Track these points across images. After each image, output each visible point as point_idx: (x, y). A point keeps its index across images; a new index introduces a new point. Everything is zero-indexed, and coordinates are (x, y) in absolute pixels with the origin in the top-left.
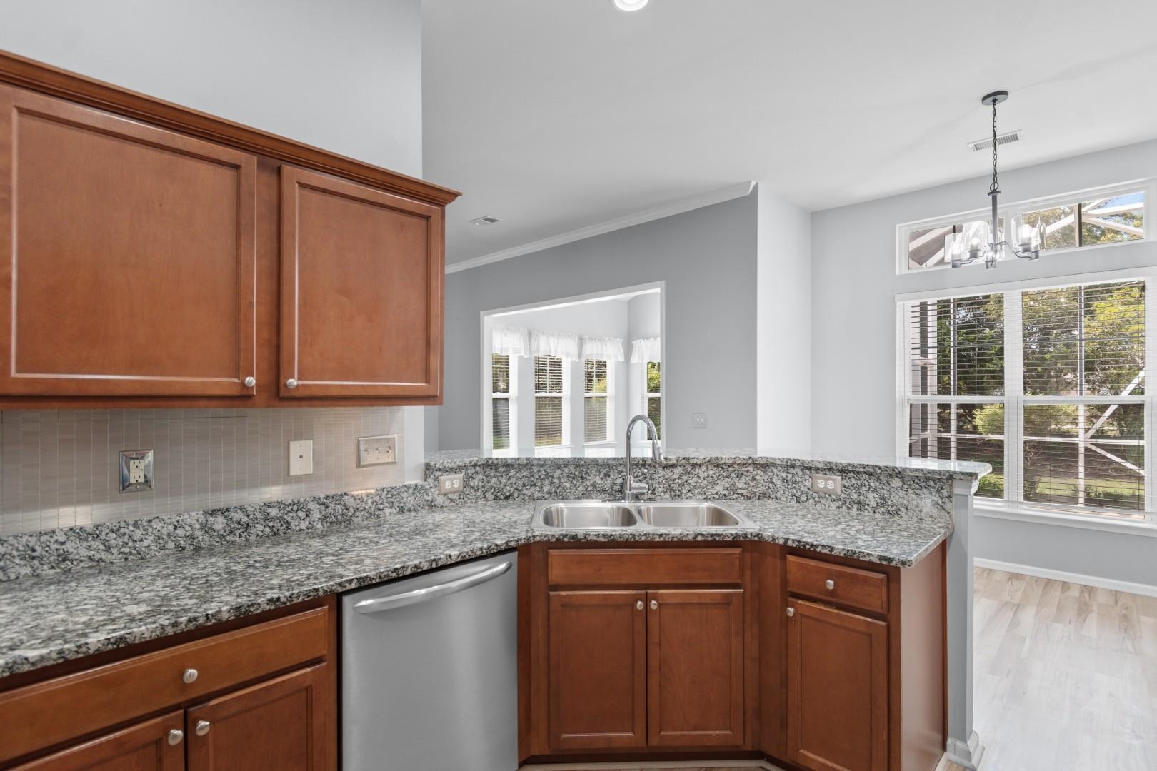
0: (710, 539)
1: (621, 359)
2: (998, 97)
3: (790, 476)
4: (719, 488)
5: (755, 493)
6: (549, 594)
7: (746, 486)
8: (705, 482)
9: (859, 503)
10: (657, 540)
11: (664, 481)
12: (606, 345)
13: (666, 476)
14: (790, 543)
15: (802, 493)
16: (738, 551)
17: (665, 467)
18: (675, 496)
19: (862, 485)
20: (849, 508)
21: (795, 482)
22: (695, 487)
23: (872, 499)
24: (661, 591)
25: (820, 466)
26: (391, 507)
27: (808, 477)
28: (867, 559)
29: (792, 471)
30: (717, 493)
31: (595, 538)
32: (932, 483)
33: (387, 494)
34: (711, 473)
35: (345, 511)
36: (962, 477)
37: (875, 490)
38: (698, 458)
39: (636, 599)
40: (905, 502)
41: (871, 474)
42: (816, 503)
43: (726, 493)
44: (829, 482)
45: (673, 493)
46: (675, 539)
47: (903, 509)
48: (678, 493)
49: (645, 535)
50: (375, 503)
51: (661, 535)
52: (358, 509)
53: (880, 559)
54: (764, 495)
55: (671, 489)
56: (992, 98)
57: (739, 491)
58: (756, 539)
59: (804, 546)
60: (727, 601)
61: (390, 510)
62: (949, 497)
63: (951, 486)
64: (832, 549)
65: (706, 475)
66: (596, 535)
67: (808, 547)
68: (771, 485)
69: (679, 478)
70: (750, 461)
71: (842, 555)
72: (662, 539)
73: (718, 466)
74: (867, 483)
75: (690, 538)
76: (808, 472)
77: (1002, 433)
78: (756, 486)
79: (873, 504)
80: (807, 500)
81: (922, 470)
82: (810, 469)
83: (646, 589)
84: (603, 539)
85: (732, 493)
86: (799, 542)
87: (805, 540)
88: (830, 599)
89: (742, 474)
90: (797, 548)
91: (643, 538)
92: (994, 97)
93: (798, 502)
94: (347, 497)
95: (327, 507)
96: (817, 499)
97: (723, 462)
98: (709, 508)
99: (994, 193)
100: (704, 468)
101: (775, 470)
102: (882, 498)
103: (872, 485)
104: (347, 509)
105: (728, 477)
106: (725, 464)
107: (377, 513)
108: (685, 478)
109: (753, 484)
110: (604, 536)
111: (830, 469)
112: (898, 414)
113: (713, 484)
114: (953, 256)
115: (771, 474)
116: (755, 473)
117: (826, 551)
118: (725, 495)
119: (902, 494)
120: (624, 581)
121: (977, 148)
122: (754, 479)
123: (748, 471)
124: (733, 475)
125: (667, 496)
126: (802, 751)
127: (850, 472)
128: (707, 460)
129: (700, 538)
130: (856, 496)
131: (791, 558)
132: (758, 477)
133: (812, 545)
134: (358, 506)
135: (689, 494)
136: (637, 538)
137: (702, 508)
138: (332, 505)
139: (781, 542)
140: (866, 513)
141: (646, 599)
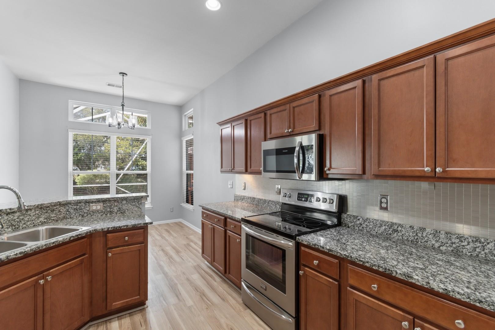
0: (76, 237)
3: (78, 207)
4: (42, 219)
5: (60, 218)
7: (56, 215)
8: (34, 217)
9: (111, 212)
10: (52, 245)
11: (7, 222)
13: (9, 219)
14: (110, 229)
15: (85, 213)
16: (85, 239)
17: (8, 214)
18: (15, 228)
19: (112, 205)
20: (106, 215)
21: (81, 209)
22: (28, 221)
23: (115, 209)
24: (51, 271)
25: (94, 201)
27: (87, 206)
28: (140, 226)
29: (80, 204)
30: (40, 222)
31: (14, 256)
32: (136, 200)
34: (37, 212)
36: (145, 197)
37: (117, 206)
38: (31, 206)
39: (37, 281)
40: (127, 208)
41: (115, 201)
42: (92, 215)
43: (46, 220)
44: (98, 206)
45: (14, 227)
46: (61, 242)
47: (126, 211)
48: (17, 226)
49: (45, 245)
51: (54, 243)
54: (64, 218)
55: (12, 225)
56: (122, 74)
57: (52, 218)
58: (94, 232)
59: (116, 228)
60: (82, 262)
62: (141, 204)
63: (141, 200)
64: (127, 226)
65: (34, 214)
66: (15, 255)
67: (118, 228)
68: (68, 213)
69: (18, 218)
70: (59, 203)
71: (131, 227)
72: (54, 245)
73: (41, 208)
74: (113, 204)
75: (68, 240)
76: (88, 204)
78: (60, 214)
79: (116, 211)
80: (87, 215)
81: (133, 197)
82: (89, 202)
83: (42, 274)
84: (20, 256)
85: (48, 220)
86: (114, 227)
87: (116, 226)
88: (125, 244)
89: (54, 210)
90: (114, 230)
91: (44, 247)
92: (123, 74)
93: (83, 216)
96: (92, 214)
97: (45, 206)
99: (123, 105)
100: (33, 211)
101: (70, 206)
102: (119, 208)
103: (116, 204)
105: (46, 213)
106: (45, 207)
108: (21, 217)
109: (59, 214)
110: (20, 253)
111: (98, 201)
112: (69, 179)
113: (38, 218)
114: (109, 123)
115: (68, 208)
116: (60, 208)
117: (126, 227)
118: (45, 222)
119: (126, 205)
120: (31, 274)
121: (109, 85)
122: (59, 211)
123: (56, 208)
124: (49, 211)
125: (10, 229)
126: (114, 304)
127: (107, 201)
128: (36, 206)
129: (72, 239)
130: (109, 209)
131: (109, 235)
132: (61, 210)
133: (120, 227)
135: (24, 226)
136: (41, 248)
139: (106, 230)
140: (113, 215)
141: (43, 278)
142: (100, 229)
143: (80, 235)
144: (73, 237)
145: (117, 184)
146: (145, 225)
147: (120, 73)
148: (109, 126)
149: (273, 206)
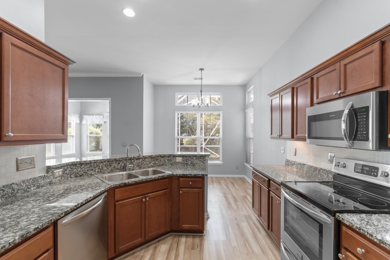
0: (162, 177)
1: (78, 122)
2: (202, 70)
3: (170, 159)
4: (152, 164)
5: (160, 164)
6: (115, 204)
7: (158, 163)
8: (148, 163)
9: (187, 164)
10: (149, 180)
11: (137, 164)
12: (72, 116)
13: (137, 162)
14: (181, 175)
15: (173, 163)
16: (167, 179)
17: (137, 159)
18: (140, 167)
19: (187, 159)
20: (184, 165)
21: (171, 160)
22: (145, 164)
23: (189, 162)
24: (149, 195)
25: (178, 155)
26: (34, 186)
27: (174, 159)
28: (199, 176)
29: (170, 157)
30: (151, 166)
31: (131, 183)
32: (202, 157)
33: (32, 181)
34: (150, 160)
35: (13, 191)
36: (208, 156)
37: (190, 160)
38: (146, 156)
39: (142, 199)
40: (196, 162)
41: (189, 157)
42: (176, 165)
43: (153, 165)
44: (180, 159)
45: (139, 167)
46: (153, 179)
47: (196, 164)
48: (141, 167)
49: (146, 179)
50: (27, 186)
51: (150, 179)
52: (19, 189)
53: (202, 175)
54: (163, 165)
55: (139, 166)
56: (201, 70)
57: (157, 164)
58: (172, 175)
59: (184, 175)
60: (165, 193)
61: (33, 188)
62: (205, 160)
63: (205, 158)
64: (191, 175)
65: (148, 160)
66: (131, 182)
67: (185, 175)
68: (164, 162)
69: (141, 162)
70: (160, 156)
71: (193, 176)
72: (150, 180)
73: (151, 158)
74: (188, 159)
75: (157, 178)
76: (174, 157)
77: (196, 145)
78: (161, 162)
79: (190, 164)
80: (174, 164)
81: (200, 155)
82: (175, 156)
83: (144, 195)
84: (134, 183)
85: (155, 165)
86: (183, 174)
87: (184, 174)
88: (190, 187)
89: (157, 159)
90: (183, 176)
91: (145, 180)
92: (202, 69)
93: (172, 165)
94: (14, 185)
95: (4, 191)
96: (176, 164)
97: (153, 156)
98: (152, 170)
99: (201, 91)
100: (148, 159)
101: (166, 158)
102: (192, 162)
103: (189, 159)
104: (14, 190)
105: (154, 161)
106: (153, 157)
107: (27, 190)
108: (143, 162)
109: (160, 162)
110: (134, 181)
111: (180, 156)
112: (176, 141)
113: (150, 163)
114: (193, 104)
115: (164, 159)
116: (160, 159)
117: (190, 175)
118: (153, 166)
119: (196, 160)
120: (139, 194)
121: (195, 79)
122: (160, 160)
123: (159, 158)
124: (155, 160)
125: (138, 168)
126: (183, 225)
127: (184, 156)
128: (149, 156)
129: (159, 178)
130: (186, 162)
131: (181, 179)
132: (161, 160)
133: (186, 175)
134: (19, 188)
135: (144, 167)
136: (143, 181)
137: (150, 170)
138: (6, 190)
139: (179, 175)
140: (188, 166)
141: (145, 198)
142: (175, 174)
143: (164, 176)
144: (160, 177)
145: (205, 145)
146: (202, 176)
147: (200, 69)
148: (193, 107)
149: (325, 174)
